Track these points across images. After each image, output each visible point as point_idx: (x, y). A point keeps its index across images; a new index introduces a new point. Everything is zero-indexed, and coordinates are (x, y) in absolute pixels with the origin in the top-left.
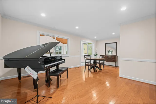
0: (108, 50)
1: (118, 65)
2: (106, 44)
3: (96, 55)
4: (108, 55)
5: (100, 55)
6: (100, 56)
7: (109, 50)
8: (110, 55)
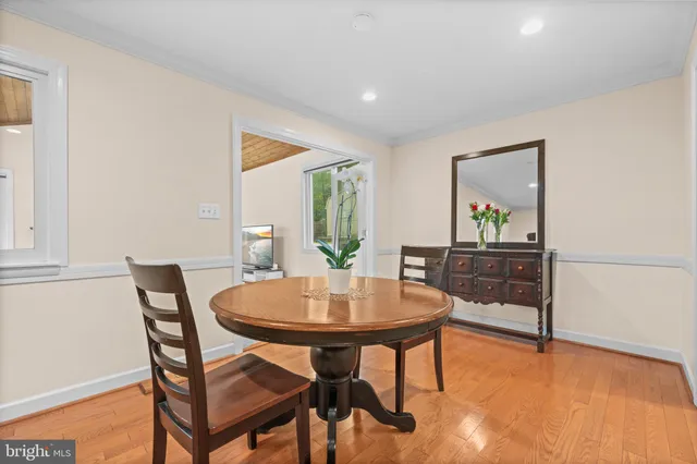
0: (474, 208)
1: (555, 329)
2: (456, 159)
3: (345, 254)
4: (474, 245)
5: (407, 251)
6: (409, 260)
7: (481, 208)
8: (489, 245)
